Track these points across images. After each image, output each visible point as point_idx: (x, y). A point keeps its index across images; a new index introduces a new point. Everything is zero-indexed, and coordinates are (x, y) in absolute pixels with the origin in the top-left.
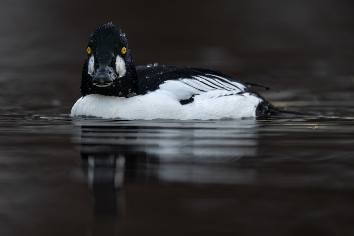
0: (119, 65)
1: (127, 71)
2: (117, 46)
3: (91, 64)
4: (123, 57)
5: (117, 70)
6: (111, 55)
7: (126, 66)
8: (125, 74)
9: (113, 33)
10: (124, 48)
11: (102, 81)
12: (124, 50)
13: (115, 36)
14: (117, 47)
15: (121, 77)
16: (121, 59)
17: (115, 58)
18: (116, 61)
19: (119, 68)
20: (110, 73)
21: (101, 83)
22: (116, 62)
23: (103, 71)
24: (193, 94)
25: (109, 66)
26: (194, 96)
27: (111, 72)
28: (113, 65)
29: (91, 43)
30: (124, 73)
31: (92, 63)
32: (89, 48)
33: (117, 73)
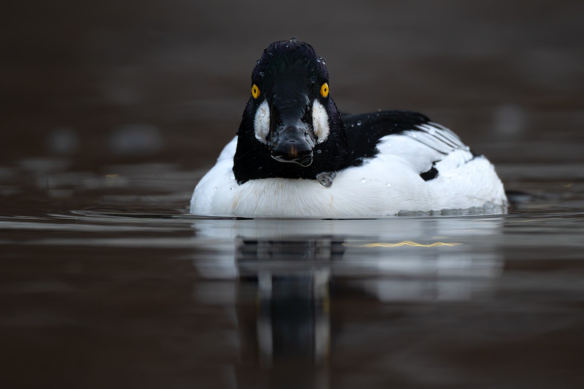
0: (318, 118)
1: (331, 131)
2: (314, 82)
3: (261, 118)
4: (324, 102)
5: (316, 129)
6: (305, 101)
7: (329, 120)
8: (328, 137)
9: (305, 57)
10: (326, 86)
11: (293, 152)
12: (325, 90)
13: (309, 63)
14: (313, 84)
15: (322, 141)
16: (321, 106)
17: (311, 106)
18: (314, 111)
19: (319, 125)
20: (306, 134)
21: (291, 154)
22: (313, 113)
23: (292, 131)
24: (433, 160)
25: (303, 120)
26: (434, 163)
27: (307, 132)
28: (308, 119)
29: (260, 76)
30: (327, 135)
31: (263, 117)
32: (255, 87)
33: (316, 134)
